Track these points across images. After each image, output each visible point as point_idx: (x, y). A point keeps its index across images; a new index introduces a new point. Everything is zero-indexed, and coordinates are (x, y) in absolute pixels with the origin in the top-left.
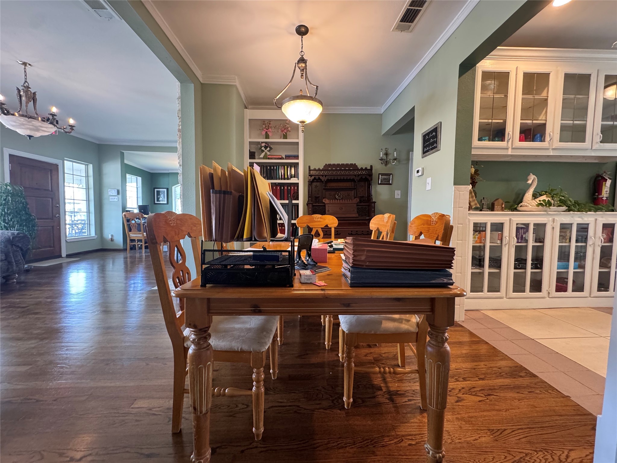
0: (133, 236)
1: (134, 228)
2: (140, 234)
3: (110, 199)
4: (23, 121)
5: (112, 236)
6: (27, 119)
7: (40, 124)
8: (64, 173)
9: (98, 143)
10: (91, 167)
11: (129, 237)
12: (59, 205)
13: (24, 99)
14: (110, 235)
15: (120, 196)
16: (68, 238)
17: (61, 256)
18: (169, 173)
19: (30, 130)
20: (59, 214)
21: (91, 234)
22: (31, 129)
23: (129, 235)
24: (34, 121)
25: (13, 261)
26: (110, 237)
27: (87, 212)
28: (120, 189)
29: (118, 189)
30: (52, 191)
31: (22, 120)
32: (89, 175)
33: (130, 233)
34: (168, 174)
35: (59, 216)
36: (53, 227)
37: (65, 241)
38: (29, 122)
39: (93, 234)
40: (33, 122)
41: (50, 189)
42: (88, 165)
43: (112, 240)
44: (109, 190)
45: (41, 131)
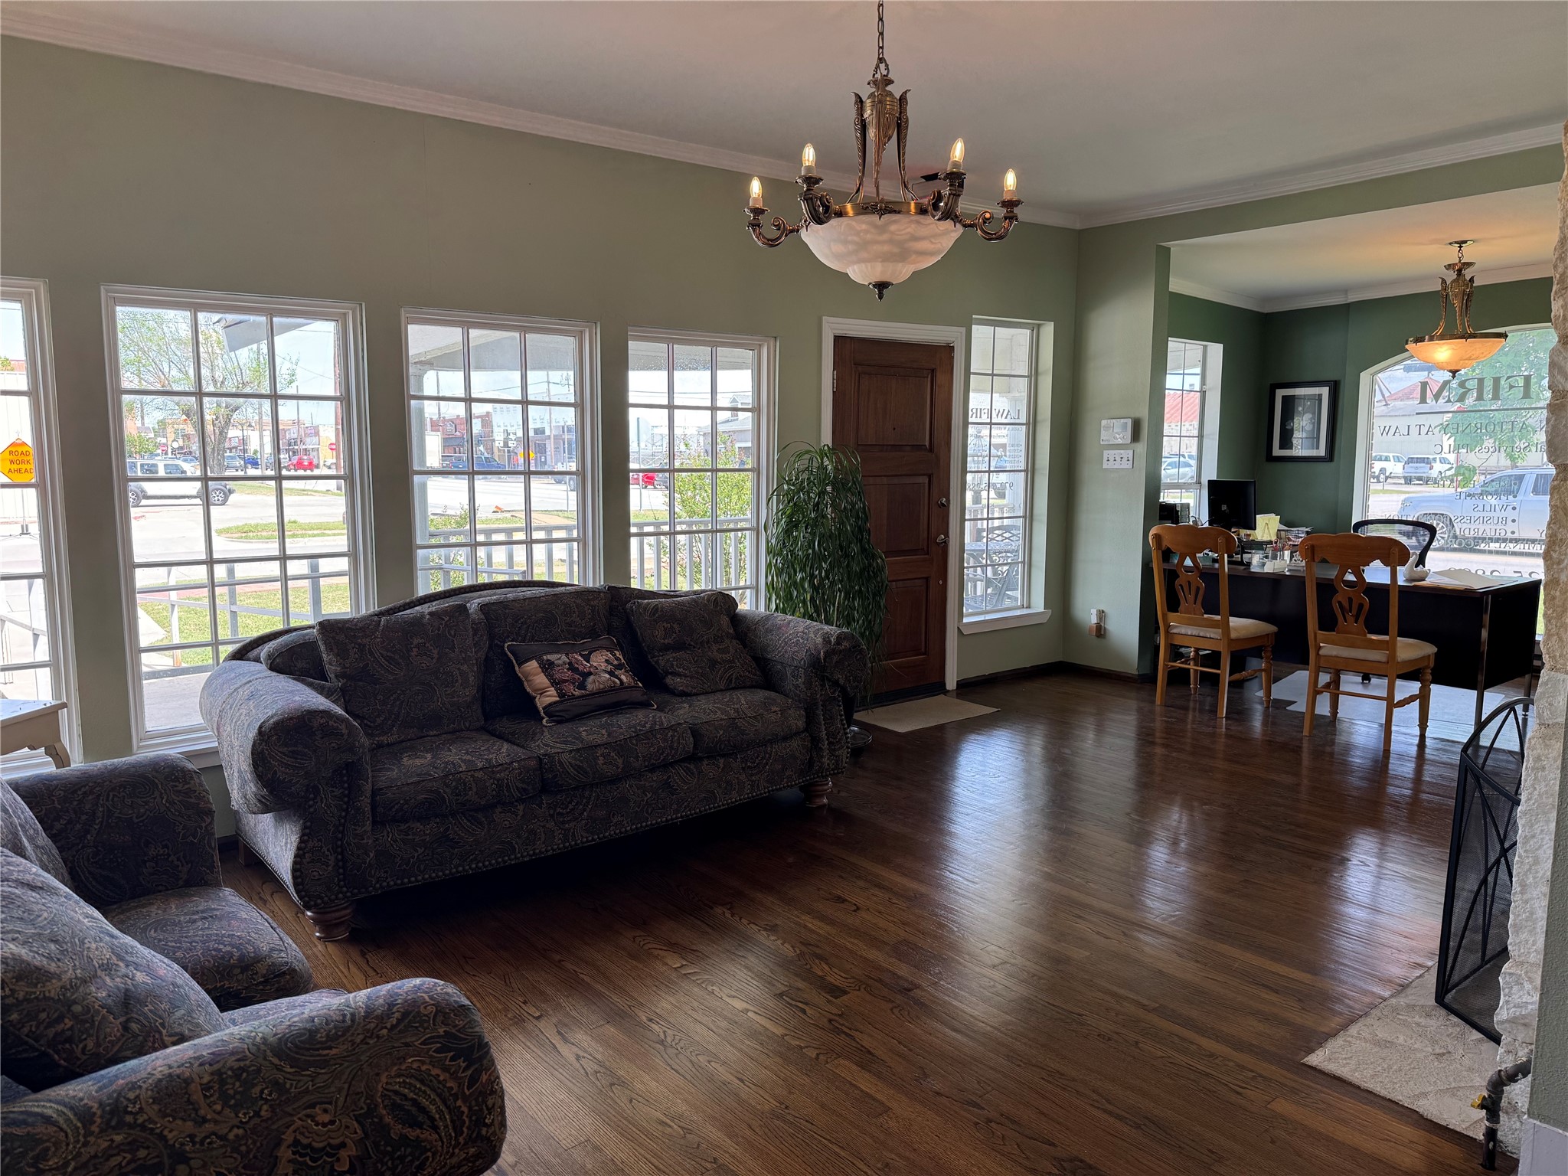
0: (1183, 631)
1: (1191, 598)
2: (1214, 625)
3: (1105, 459)
4: (867, 232)
5: (1102, 614)
6: (875, 218)
7: (911, 229)
8: (968, 373)
9: (1078, 226)
10: (1048, 330)
11: (1167, 632)
12: (948, 501)
13: (872, 133)
14: (1094, 612)
15: (1141, 447)
16: (965, 620)
17: (944, 684)
18: (1347, 307)
19: (883, 261)
20: (947, 535)
21: (1032, 605)
22: (886, 258)
23: (1168, 627)
24: (895, 222)
25: (823, 734)
26: (1094, 620)
27: (1024, 517)
28: (1144, 413)
29: (1137, 415)
30: (931, 450)
31: (864, 227)
32: (1040, 369)
33: (1171, 615)
34: (1344, 311)
35: (945, 542)
36: (927, 579)
37: (956, 630)
38: (882, 229)
39: (1038, 604)
40: (893, 228)
41: (927, 444)
42: (1039, 326)
43: (1100, 631)
44: (1104, 422)
45: (914, 257)
